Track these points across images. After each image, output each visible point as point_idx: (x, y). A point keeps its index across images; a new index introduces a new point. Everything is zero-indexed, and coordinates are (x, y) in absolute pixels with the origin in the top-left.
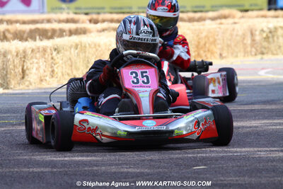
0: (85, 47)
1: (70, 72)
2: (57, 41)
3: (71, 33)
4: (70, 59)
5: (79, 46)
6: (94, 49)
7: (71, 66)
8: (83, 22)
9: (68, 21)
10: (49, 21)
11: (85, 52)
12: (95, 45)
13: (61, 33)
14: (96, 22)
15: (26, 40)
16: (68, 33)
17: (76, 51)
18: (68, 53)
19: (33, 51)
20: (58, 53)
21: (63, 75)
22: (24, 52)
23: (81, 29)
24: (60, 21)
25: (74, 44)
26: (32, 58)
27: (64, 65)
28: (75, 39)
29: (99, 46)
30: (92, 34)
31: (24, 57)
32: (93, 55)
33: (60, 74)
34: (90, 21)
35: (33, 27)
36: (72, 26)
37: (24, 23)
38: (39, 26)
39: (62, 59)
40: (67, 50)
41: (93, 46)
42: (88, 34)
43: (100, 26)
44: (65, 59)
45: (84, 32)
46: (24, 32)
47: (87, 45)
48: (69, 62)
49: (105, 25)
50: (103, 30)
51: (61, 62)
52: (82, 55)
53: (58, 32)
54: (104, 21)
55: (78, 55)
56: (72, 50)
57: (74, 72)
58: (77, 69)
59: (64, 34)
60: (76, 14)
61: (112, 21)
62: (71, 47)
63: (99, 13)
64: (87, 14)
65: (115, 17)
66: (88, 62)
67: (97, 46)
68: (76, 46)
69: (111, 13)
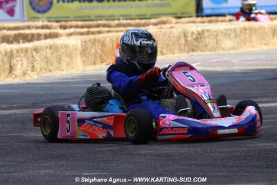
0: (58, 47)
1: (46, 67)
2: (36, 43)
3: (47, 37)
4: (46, 57)
5: (53, 47)
6: (65, 49)
7: (47, 62)
8: (55, 28)
9: (43, 27)
10: (29, 28)
11: (57, 52)
13: (39, 37)
14: (65, 28)
15: (12, 43)
16: (44, 37)
17: (51, 51)
18: (45, 52)
20: (37, 52)
21: (41, 69)
22: (11, 52)
23: (54, 33)
24: (37, 28)
25: (49, 46)
26: (17, 56)
27: (41, 62)
28: (49, 42)
29: (68, 47)
30: (64, 38)
31: (11, 56)
32: (63, 54)
33: (39, 69)
34: (61, 27)
36: (47, 31)
39: (40, 57)
40: (43, 50)
41: (63, 47)
43: (68, 31)
44: (42, 57)
45: (56, 36)
48: (46, 60)
49: (72, 30)
50: (71, 34)
51: (39, 59)
52: (55, 54)
53: (36, 36)
54: (71, 27)
55: (52, 53)
56: (48, 50)
57: (50, 67)
58: (52, 65)
59: (41, 37)
60: (49, 21)
61: (77, 27)
62: (47, 48)
63: (67, 21)
64: (57, 22)
65: (80, 23)
66: (60, 59)
67: (66, 47)
68: (51, 47)
69: (76, 21)
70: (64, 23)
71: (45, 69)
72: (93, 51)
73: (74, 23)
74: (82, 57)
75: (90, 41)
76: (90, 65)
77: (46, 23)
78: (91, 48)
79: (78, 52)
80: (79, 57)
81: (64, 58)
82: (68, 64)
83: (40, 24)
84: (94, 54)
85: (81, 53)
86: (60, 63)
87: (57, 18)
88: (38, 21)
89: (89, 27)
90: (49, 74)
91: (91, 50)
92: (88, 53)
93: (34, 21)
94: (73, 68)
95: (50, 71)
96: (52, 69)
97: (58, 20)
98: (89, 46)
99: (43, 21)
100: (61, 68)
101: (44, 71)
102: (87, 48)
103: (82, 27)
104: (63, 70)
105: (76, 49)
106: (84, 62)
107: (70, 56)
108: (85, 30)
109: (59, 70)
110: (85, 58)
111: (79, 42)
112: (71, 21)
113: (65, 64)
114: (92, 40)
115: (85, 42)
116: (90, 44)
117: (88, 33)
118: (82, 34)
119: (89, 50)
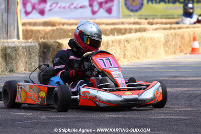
0: (145, 39)
1: (135, 55)
2: (128, 36)
3: (137, 31)
4: (136, 47)
5: (141, 39)
6: (151, 41)
7: (136, 51)
8: (144, 24)
9: (134, 23)
10: (123, 23)
11: (145, 43)
12: (151, 38)
13: (130, 31)
14: (152, 24)
15: (109, 35)
16: (134, 31)
17: (140, 42)
18: (134, 43)
19: (113, 42)
20: (128, 43)
21: (131, 57)
22: (107, 42)
23: (143, 28)
24: (130, 24)
25: (138, 38)
26: (112, 46)
27: (132, 51)
28: (139, 34)
29: (154, 39)
30: (150, 32)
31: (107, 46)
33: (129, 56)
34: (148, 23)
35: (113, 27)
36: (137, 26)
37: (107, 24)
38: (117, 26)
39: (131, 47)
40: (134, 41)
41: (150, 39)
42: (147, 31)
43: (154, 26)
44: (132, 47)
45: (144, 30)
46: (107, 30)
47: (146, 39)
48: (135, 49)
49: (158, 26)
50: (157, 29)
51: (130, 49)
52: (143, 45)
53: (128, 31)
54: (157, 23)
55: (141, 44)
56: (137, 41)
57: (139, 55)
58: (140, 53)
59: (132, 31)
60: (139, 18)
61: (162, 23)
62: (136, 40)
63: (154, 19)
64: (146, 19)
65: (164, 20)
66: (147, 49)
67: (152, 39)
68: (140, 39)
69: (161, 18)
70: (151, 20)
71: (134, 57)
72: (173, 43)
73: (159, 20)
74: (165, 48)
75: (172, 35)
76: (171, 54)
77: (137, 20)
78: (173, 40)
79: (162, 44)
80: (162, 47)
81: (150, 48)
82: (153, 53)
83: (132, 20)
84: (175, 45)
85: (164, 45)
86: (146, 52)
87: (146, 16)
88: (131, 18)
89: (171, 23)
90: (137, 61)
91: (172, 42)
92: (170, 44)
93: (127, 18)
94: (157, 56)
95: (138, 58)
96: (140, 57)
97: (146, 17)
98: (170, 39)
99: (135, 18)
100: (147, 57)
101: (133, 58)
102: (169, 40)
103: (166, 24)
104: (149, 58)
105: (160, 41)
106: (166, 51)
107: (155, 47)
108: (168, 26)
109: (146, 58)
110: (167, 49)
111: (163, 36)
112: (158, 18)
113: (151, 53)
114: (173, 34)
115: (168, 35)
116: (172, 37)
117: (170, 28)
118: (165, 29)
119: (170, 43)
